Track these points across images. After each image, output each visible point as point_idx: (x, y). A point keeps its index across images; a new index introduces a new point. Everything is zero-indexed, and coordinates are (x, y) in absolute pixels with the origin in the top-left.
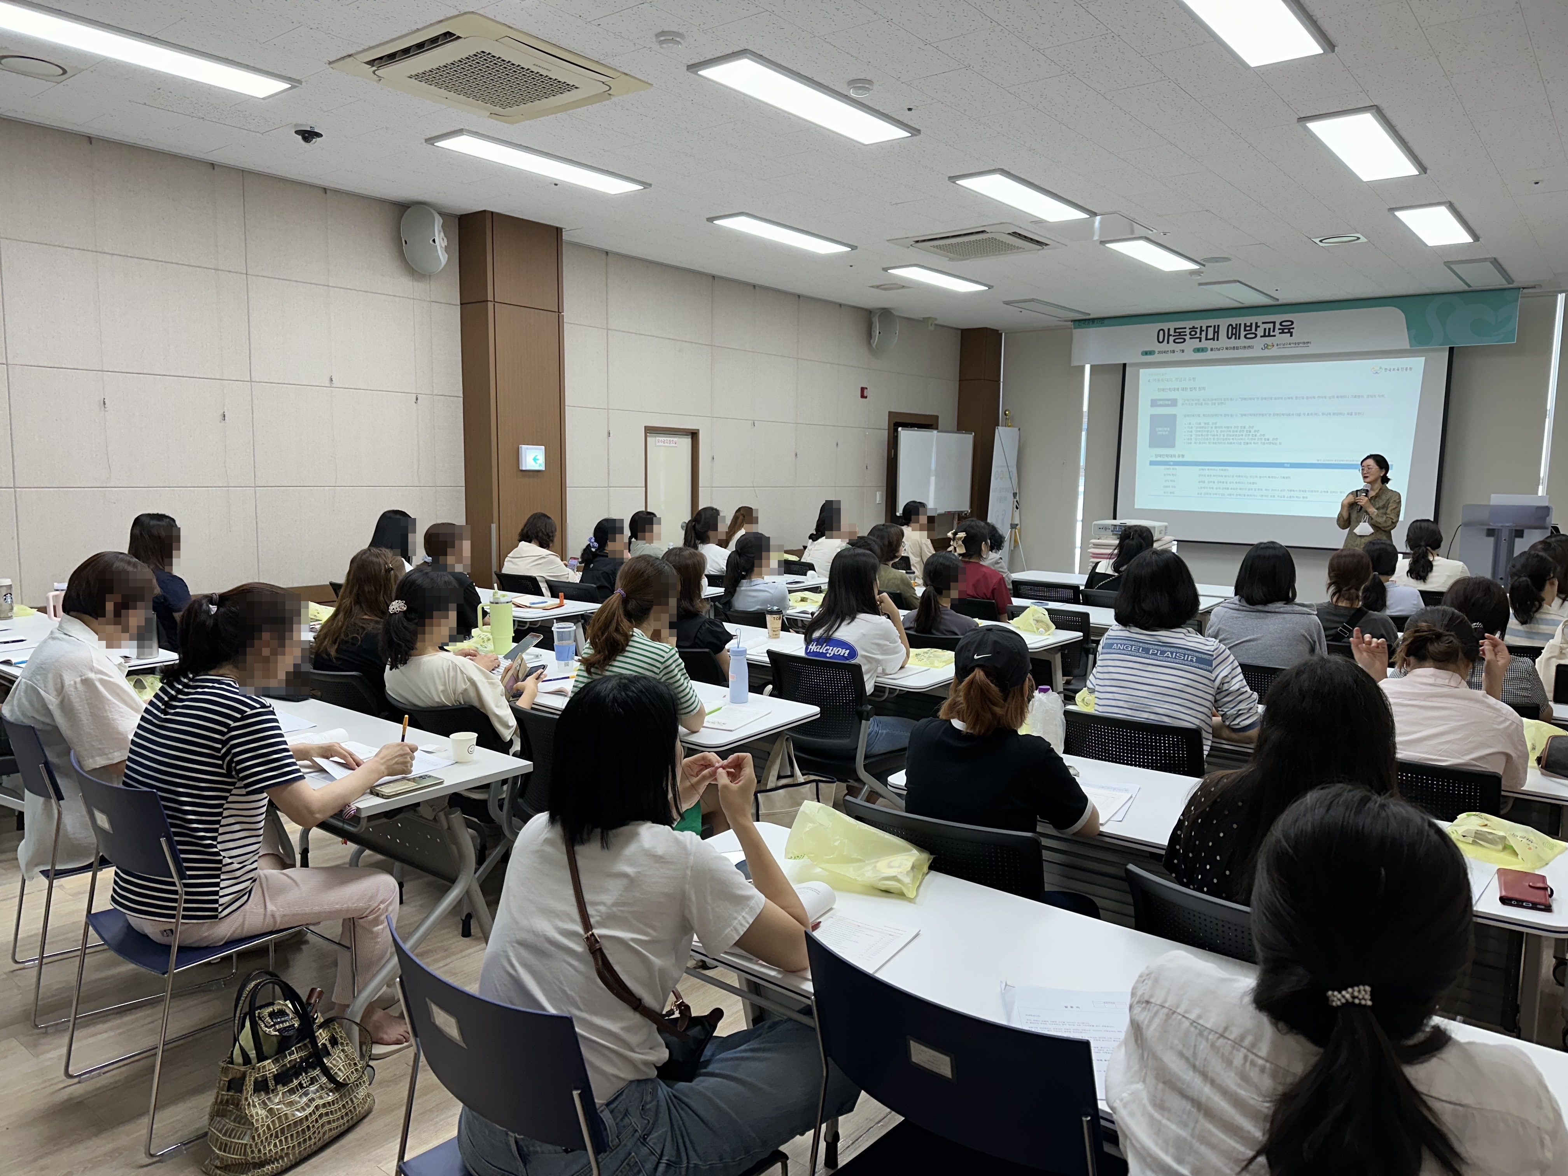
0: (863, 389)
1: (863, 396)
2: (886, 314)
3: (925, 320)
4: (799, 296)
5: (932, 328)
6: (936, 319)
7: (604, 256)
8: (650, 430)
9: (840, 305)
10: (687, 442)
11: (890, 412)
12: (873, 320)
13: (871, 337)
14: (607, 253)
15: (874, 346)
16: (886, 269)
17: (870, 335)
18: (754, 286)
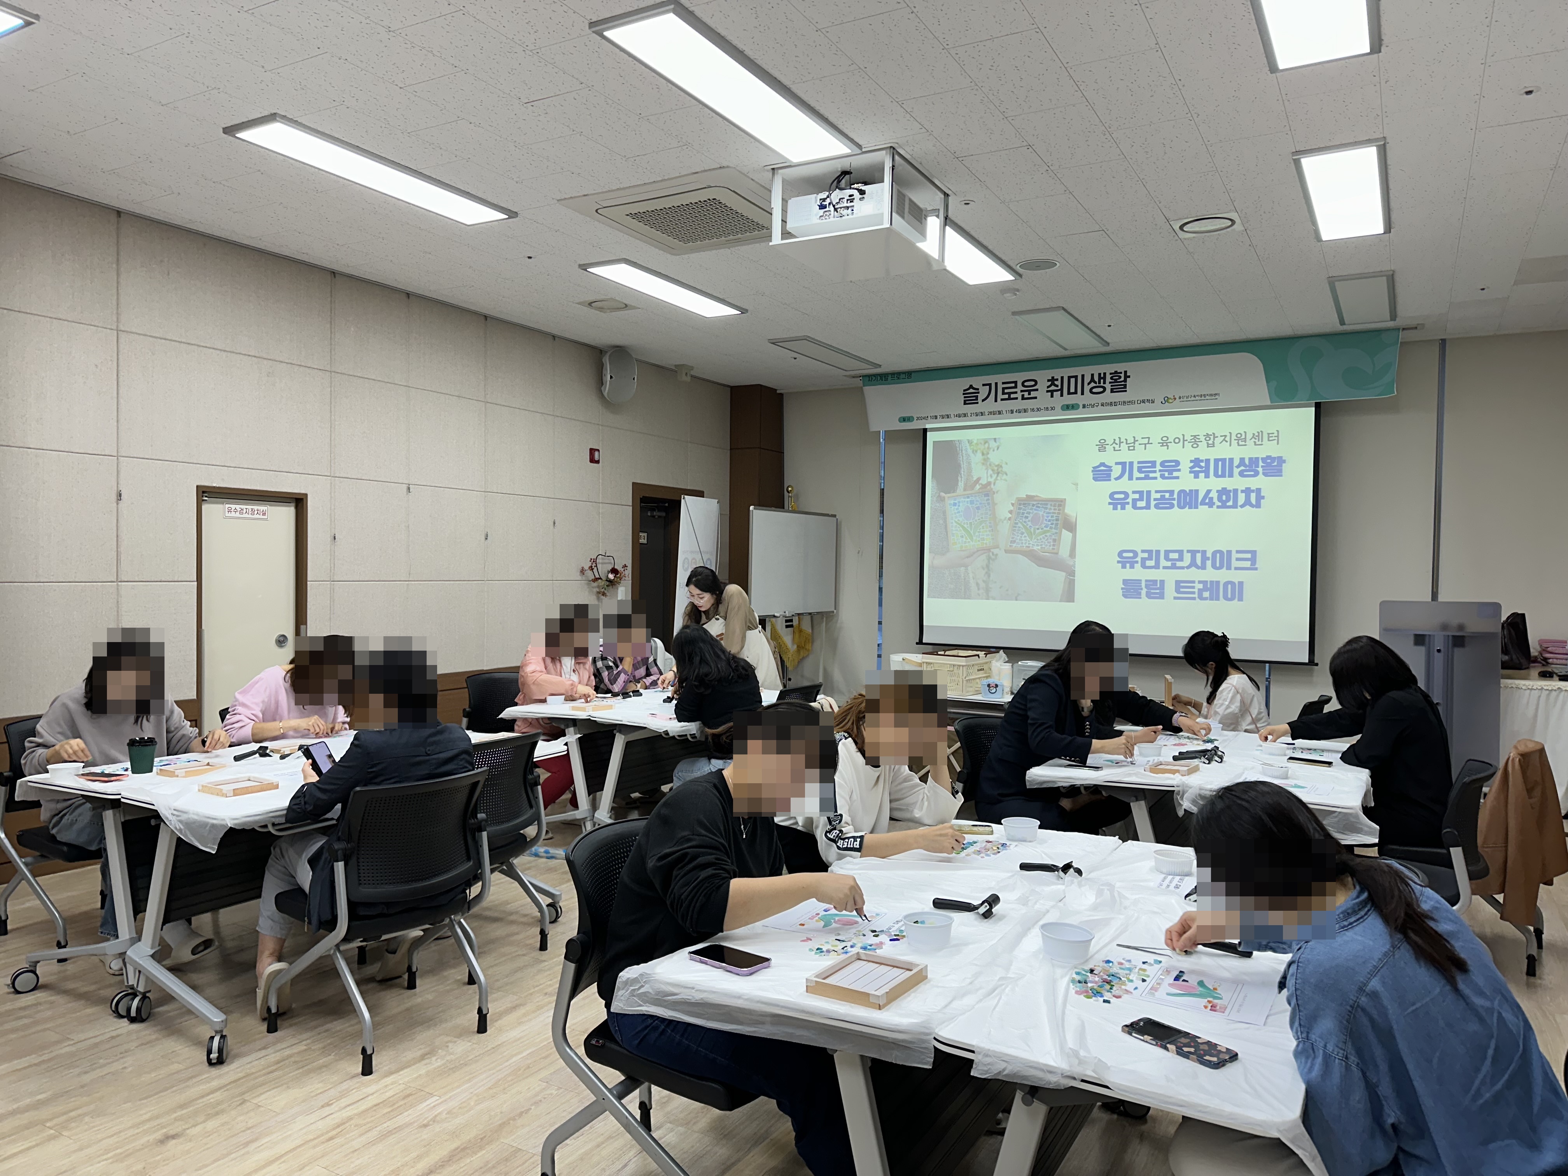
0: (592, 451)
1: (593, 460)
2: (620, 353)
3: (680, 367)
4: (486, 317)
5: (688, 379)
6: (692, 368)
7: (113, 217)
8: (205, 493)
9: (554, 337)
10: (288, 512)
11: (633, 483)
12: (603, 360)
13: (602, 384)
14: (119, 213)
15: (605, 394)
16: (584, 267)
17: (601, 382)
18: (408, 295)
